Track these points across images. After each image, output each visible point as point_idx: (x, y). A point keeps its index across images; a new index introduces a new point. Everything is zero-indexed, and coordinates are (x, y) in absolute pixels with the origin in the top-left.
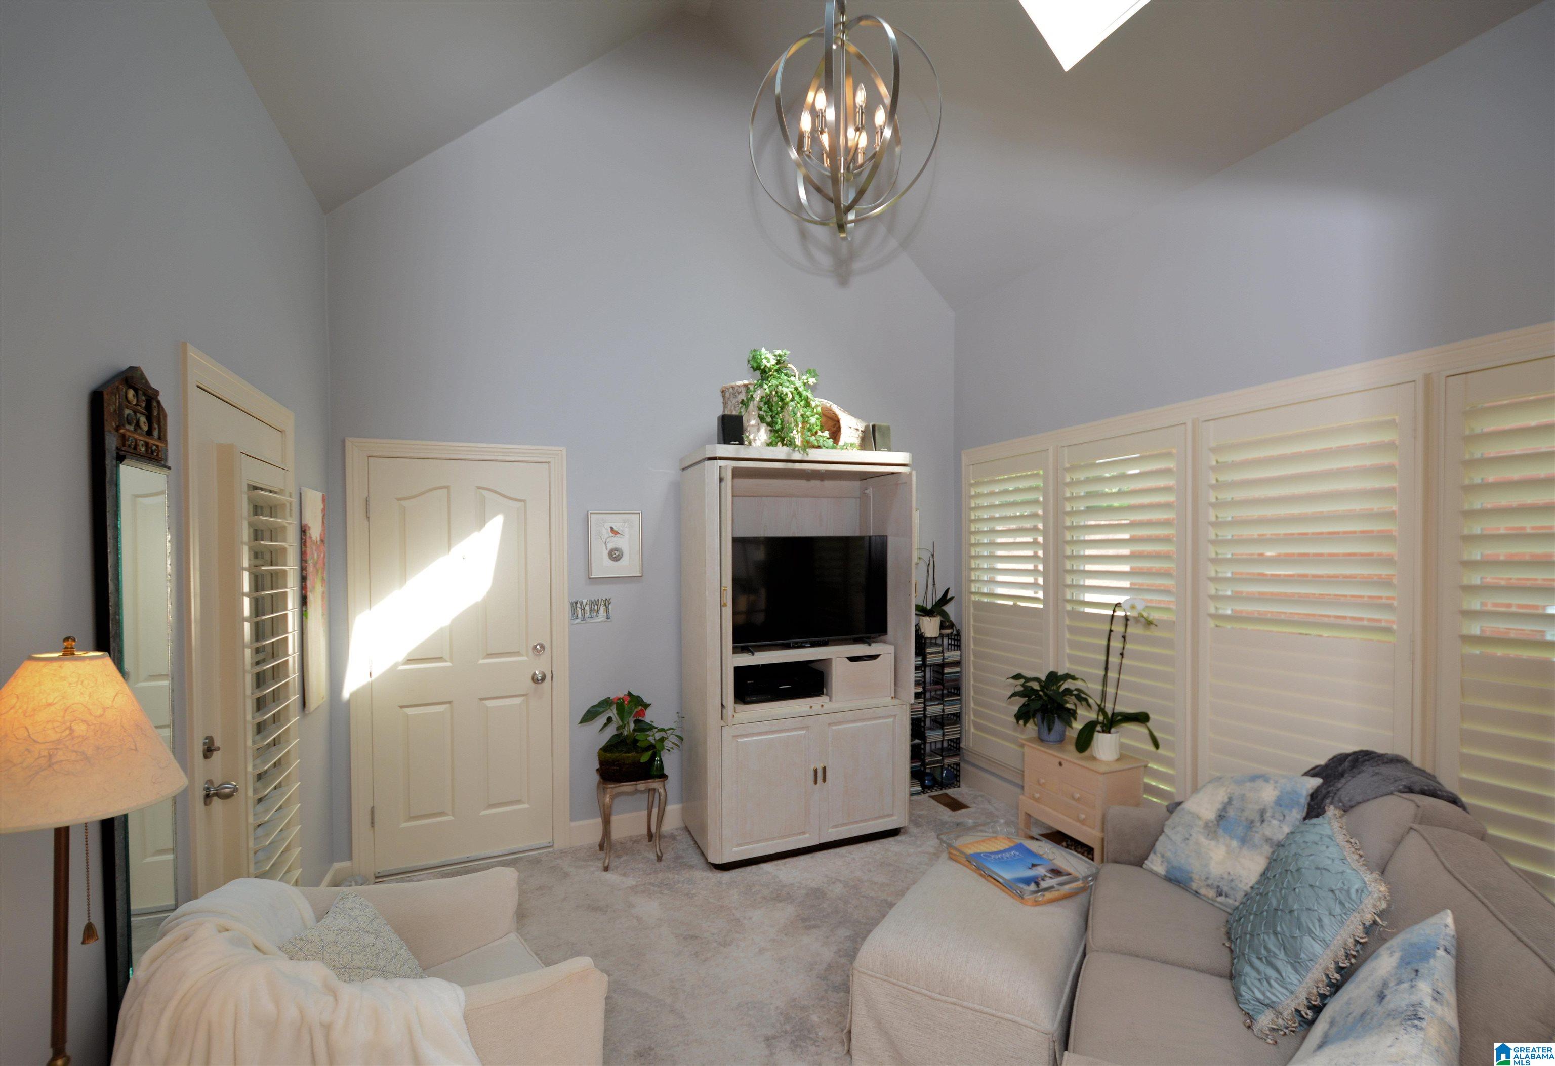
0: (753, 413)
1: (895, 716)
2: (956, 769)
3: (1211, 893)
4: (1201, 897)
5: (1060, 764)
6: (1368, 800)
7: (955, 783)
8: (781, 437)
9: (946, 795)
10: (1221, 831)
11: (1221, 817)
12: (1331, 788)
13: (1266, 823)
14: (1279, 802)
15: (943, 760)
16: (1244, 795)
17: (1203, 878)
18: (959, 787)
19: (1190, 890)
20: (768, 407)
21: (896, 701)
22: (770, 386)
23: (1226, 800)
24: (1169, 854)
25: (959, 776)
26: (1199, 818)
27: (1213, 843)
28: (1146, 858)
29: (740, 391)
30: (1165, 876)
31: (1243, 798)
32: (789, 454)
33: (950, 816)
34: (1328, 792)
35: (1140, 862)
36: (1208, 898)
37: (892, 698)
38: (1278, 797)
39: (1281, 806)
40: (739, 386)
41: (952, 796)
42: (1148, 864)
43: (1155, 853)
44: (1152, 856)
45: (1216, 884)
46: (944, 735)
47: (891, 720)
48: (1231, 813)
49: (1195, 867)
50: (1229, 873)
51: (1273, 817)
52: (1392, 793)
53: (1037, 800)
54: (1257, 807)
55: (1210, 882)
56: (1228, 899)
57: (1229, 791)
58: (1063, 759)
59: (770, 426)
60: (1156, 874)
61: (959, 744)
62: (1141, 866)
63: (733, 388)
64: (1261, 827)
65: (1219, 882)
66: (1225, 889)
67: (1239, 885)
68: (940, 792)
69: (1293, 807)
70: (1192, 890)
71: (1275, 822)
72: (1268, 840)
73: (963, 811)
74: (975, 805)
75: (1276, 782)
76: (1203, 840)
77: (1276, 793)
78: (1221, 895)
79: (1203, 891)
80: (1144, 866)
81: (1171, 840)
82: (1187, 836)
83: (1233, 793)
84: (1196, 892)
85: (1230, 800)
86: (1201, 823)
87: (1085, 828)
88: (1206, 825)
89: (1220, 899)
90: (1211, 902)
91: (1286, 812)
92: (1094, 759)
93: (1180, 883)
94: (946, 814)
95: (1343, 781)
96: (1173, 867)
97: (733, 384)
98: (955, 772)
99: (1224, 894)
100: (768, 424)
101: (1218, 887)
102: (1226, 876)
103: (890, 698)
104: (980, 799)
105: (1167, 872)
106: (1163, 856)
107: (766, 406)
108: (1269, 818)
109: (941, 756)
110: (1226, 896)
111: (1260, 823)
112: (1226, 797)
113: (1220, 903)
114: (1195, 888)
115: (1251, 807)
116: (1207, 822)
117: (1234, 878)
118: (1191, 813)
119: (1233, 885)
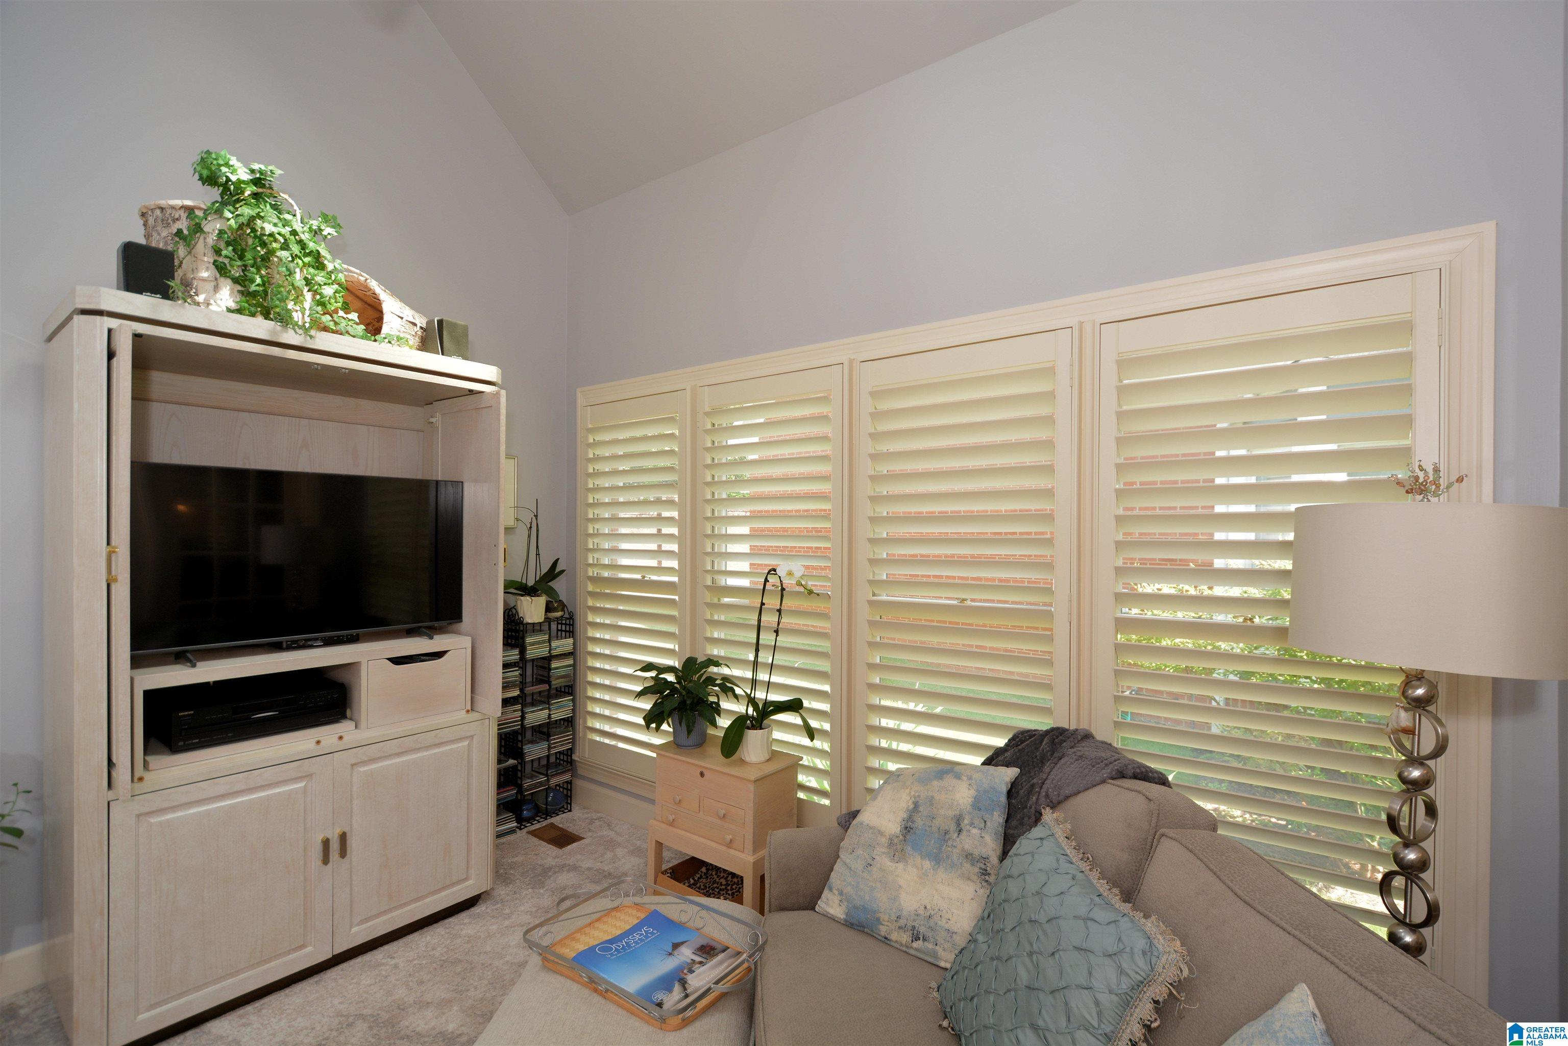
0: (206, 259)
1: (472, 737)
2: (567, 789)
3: (905, 938)
4: (893, 944)
5: (702, 774)
6: (1079, 792)
7: (565, 807)
8: (262, 306)
9: (552, 825)
10: (909, 848)
11: (907, 829)
12: (1035, 781)
13: (964, 833)
14: (977, 805)
15: (548, 780)
16: (933, 797)
17: (894, 917)
18: (570, 811)
19: (877, 936)
20: (234, 250)
21: (474, 716)
22: (238, 215)
23: (912, 806)
24: (848, 890)
25: (571, 797)
26: (881, 833)
27: (901, 866)
28: (819, 897)
29: (177, 216)
30: (846, 921)
31: (931, 800)
32: (274, 332)
33: (556, 857)
34: (1033, 786)
35: (810, 905)
36: (902, 945)
37: (468, 711)
38: (975, 798)
39: (980, 810)
40: (173, 208)
41: (561, 826)
42: (821, 905)
43: (831, 890)
44: (826, 894)
45: (910, 924)
46: (549, 748)
47: (466, 743)
48: (919, 822)
49: (881, 901)
50: (926, 908)
51: (972, 824)
52: (1103, 782)
53: (672, 824)
54: (951, 813)
55: (902, 922)
56: (926, 943)
57: (913, 793)
58: (704, 767)
59: (240, 284)
60: (833, 919)
61: (571, 756)
62: (813, 909)
63: (162, 209)
64: (958, 840)
65: (914, 920)
66: (922, 930)
67: (939, 923)
68: (544, 823)
69: (993, 810)
70: (879, 935)
71: (975, 831)
72: (968, 856)
73: (575, 845)
74: (590, 834)
75: (970, 778)
76: (888, 864)
77: (972, 792)
78: (917, 939)
79: (894, 936)
80: (817, 908)
81: (850, 869)
82: (870, 861)
83: (919, 796)
84: (886, 938)
85: (916, 805)
86: (884, 840)
87: (732, 852)
88: (891, 843)
89: (915, 945)
90: (904, 949)
91: (987, 816)
92: (742, 762)
93: (864, 927)
94: (549, 854)
95: (1046, 769)
96: (856, 908)
97: (163, 203)
98: (565, 792)
99: (921, 939)
100: (236, 281)
101: (914, 927)
102: (921, 911)
103: (464, 712)
104: (597, 823)
105: (847, 915)
106: (841, 893)
107: (230, 248)
108: (968, 827)
109: (547, 775)
110: (924, 940)
111: (956, 835)
112: (911, 802)
113: (916, 949)
114: (883, 934)
115: (943, 813)
116: (891, 839)
117: (932, 913)
118: (871, 828)
119: (932, 923)
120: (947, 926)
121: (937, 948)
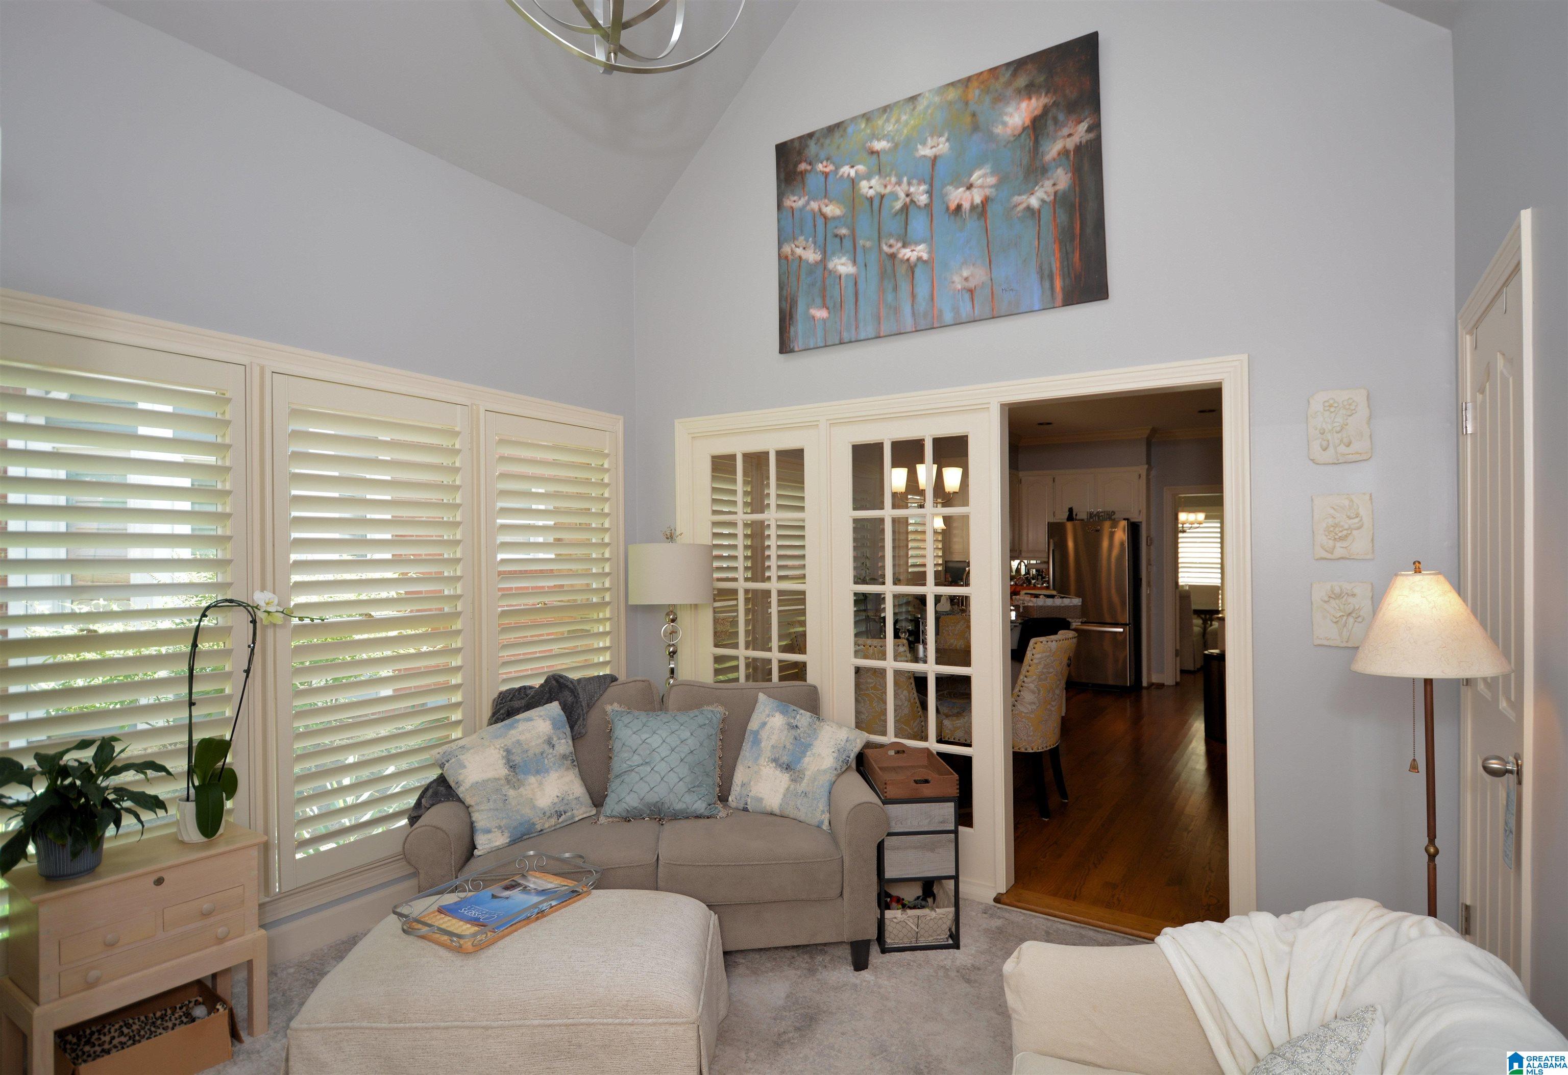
3: (553, 821)
4: (545, 831)
10: (521, 777)
11: (512, 767)
13: (557, 746)
14: (556, 727)
16: (518, 740)
17: (541, 815)
19: (533, 835)
23: (505, 754)
24: (505, 821)
26: (498, 779)
27: (524, 788)
28: (474, 849)
30: (510, 841)
31: (519, 743)
36: (552, 827)
38: (552, 724)
39: (559, 729)
42: (479, 850)
43: (488, 833)
44: (480, 842)
45: (553, 811)
49: (527, 812)
50: (558, 797)
51: (559, 738)
54: (539, 741)
55: (548, 814)
56: (567, 814)
57: (498, 746)
60: (498, 849)
64: (554, 751)
65: (554, 808)
66: (562, 809)
67: (569, 798)
70: (537, 832)
71: (563, 741)
76: (514, 793)
78: (561, 816)
79: (546, 825)
80: (478, 853)
81: (497, 809)
82: (504, 798)
84: (542, 830)
86: (502, 782)
88: (508, 781)
89: (560, 820)
90: (555, 827)
93: (524, 836)
99: (563, 813)
101: (556, 811)
102: (556, 800)
105: (510, 836)
106: (502, 826)
110: (565, 813)
111: (551, 750)
112: (501, 752)
113: (562, 822)
114: (539, 829)
115: (534, 744)
116: (506, 779)
117: (563, 796)
118: (487, 781)
119: (565, 801)
120: (574, 797)
121: (574, 811)
